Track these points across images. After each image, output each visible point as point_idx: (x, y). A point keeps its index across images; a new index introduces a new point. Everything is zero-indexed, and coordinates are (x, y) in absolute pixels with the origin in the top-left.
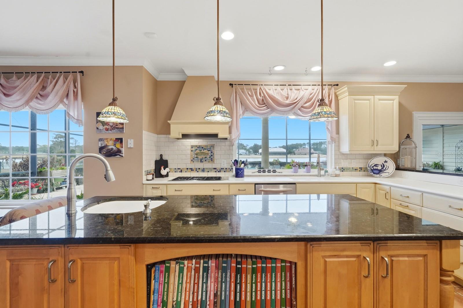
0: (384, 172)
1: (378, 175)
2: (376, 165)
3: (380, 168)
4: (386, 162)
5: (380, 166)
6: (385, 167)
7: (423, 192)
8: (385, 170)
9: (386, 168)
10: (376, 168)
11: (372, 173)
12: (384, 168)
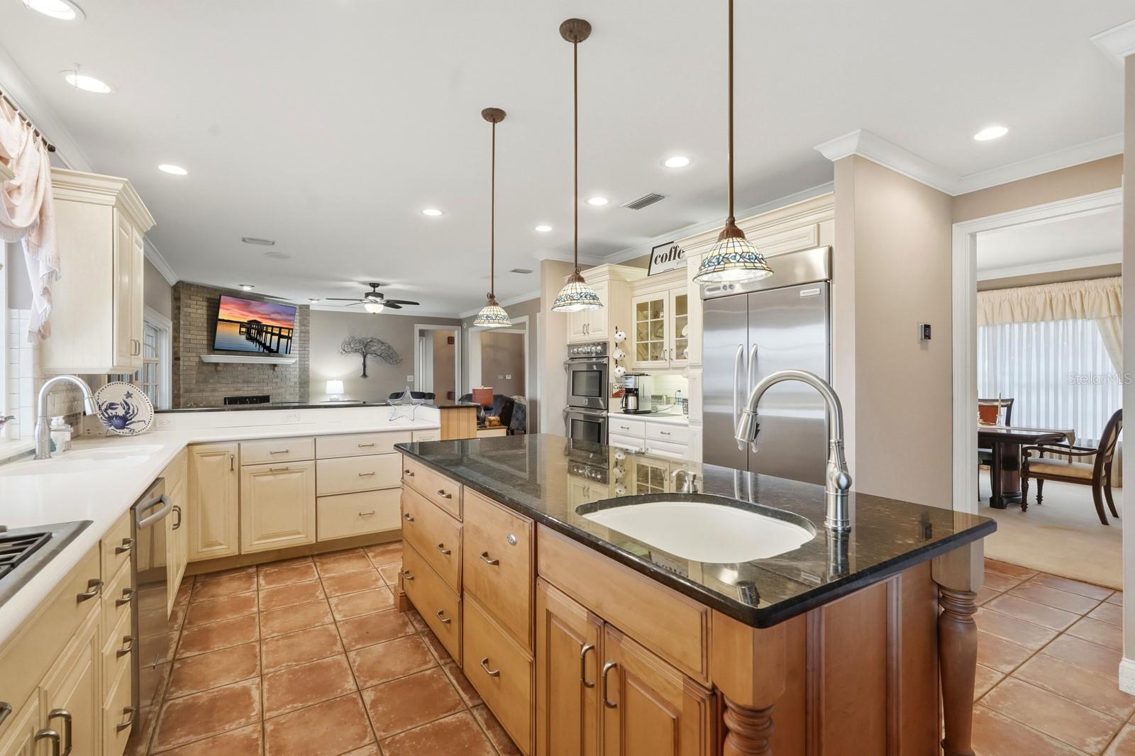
0: (133, 420)
1: (125, 430)
2: (111, 406)
3: (121, 412)
4: (129, 395)
5: (120, 407)
6: (131, 408)
7: (315, 437)
8: (134, 415)
9: (133, 411)
10: (114, 412)
11: (112, 427)
12: (131, 411)
